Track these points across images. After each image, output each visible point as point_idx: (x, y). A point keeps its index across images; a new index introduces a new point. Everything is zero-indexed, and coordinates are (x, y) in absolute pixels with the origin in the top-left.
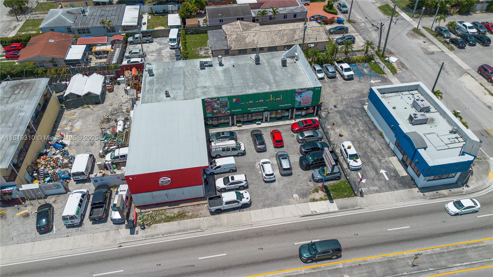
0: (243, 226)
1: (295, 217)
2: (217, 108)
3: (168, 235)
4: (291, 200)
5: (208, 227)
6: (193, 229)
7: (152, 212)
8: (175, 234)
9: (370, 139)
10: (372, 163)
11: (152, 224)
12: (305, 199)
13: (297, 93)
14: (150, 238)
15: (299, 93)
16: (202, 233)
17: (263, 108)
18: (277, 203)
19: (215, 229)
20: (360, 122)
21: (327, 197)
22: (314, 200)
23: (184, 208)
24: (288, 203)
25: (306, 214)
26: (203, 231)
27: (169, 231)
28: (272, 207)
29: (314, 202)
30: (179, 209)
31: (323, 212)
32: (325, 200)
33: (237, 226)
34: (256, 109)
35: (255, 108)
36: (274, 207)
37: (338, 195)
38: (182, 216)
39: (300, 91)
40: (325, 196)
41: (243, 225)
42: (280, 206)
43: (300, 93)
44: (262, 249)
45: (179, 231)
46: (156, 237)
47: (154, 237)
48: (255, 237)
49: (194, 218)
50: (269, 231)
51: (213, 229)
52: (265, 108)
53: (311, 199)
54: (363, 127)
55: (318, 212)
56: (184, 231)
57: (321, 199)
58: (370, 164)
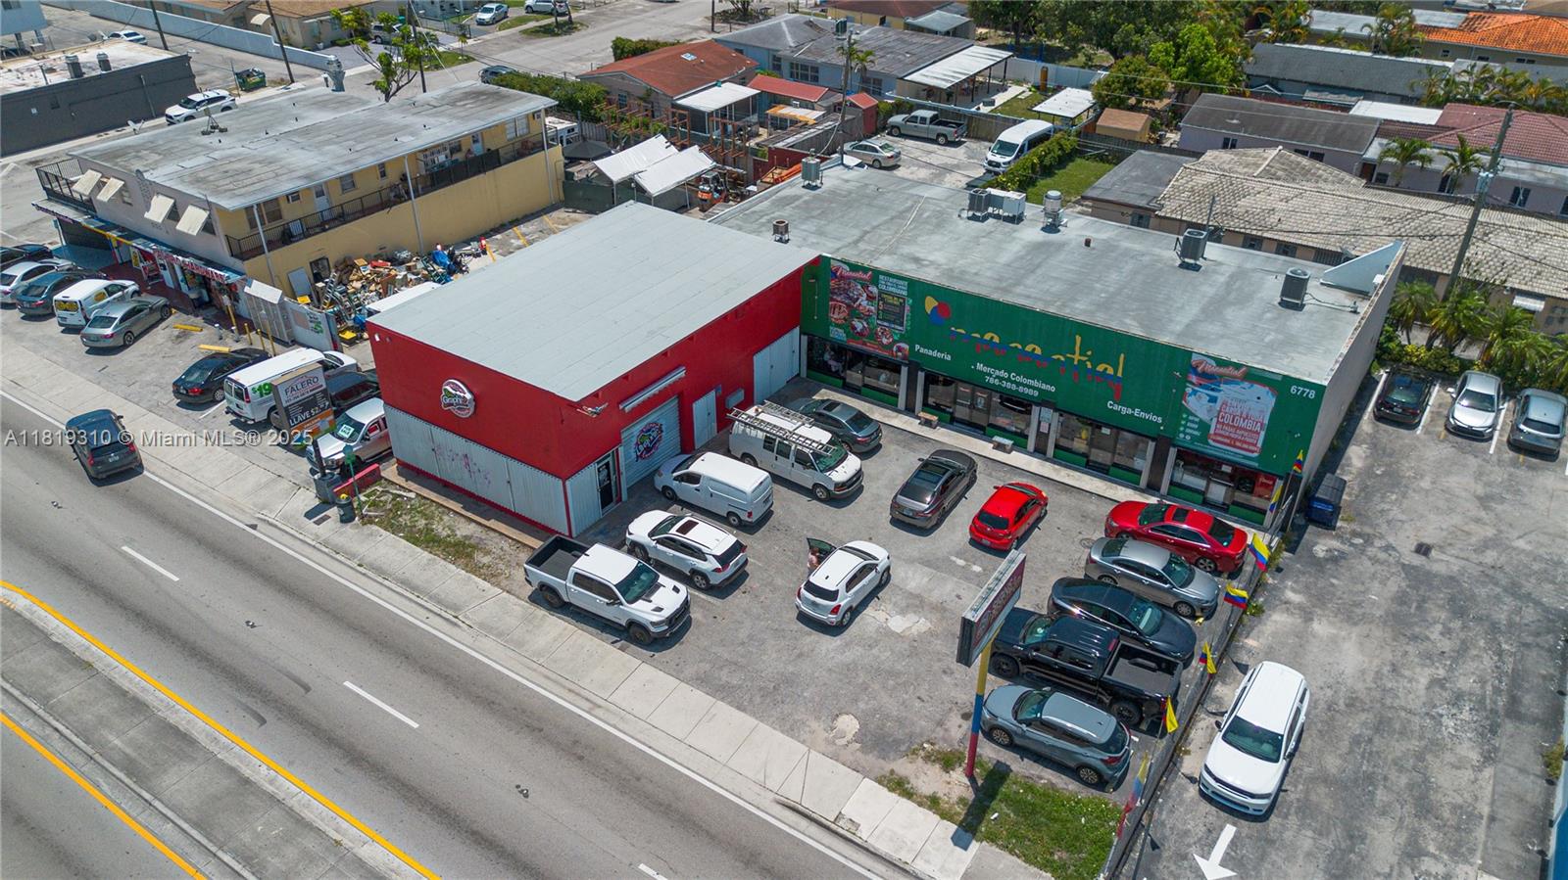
0: (570, 690)
1: (757, 789)
2: (866, 317)
3: (370, 573)
4: (814, 725)
5: (482, 625)
6: (439, 602)
7: (412, 495)
8: (386, 582)
9: (1467, 744)
10: (1355, 836)
11: (376, 524)
12: (871, 760)
13: (1197, 374)
14: (326, 550)
15: (1205, 375)
16: (447, 627)
17: (1035, 383)
18: (758, 699)
19: (489, 643)
20: (1488, 662)
21: (961, 811)
22: (899, 786)
23: (492, 534)
24: (791, 729)
25: (808, 804)
26: (455, 624)
27: (385, 567)
28: (722, 699)
29: (892, 790)
30: (480, 529)
31: (883, 848)
32: (945, 815)
33: (554, 676)
34: (1008, 380)
35: (1002, 374)
36: (730, 703)
37: (1021, 838)
38: (460, 551)
39: (1211, 367)
40: (962, 800)
41: (573, 687)
42: (753, 714)
43: (1210, 380)
44: (526, 796)
45: (404, 583)
46: (343, 559)
47: (338, 557)
48: (558, 746)
49: (479, 576)
50: (619, 762)
51: (484, 640)
52: (1044, 387)
53: (892, 772)
54: (1482, 681)
55: (864, 834)
56: (413, 588)
57: (933, 803)
58: (1337, 833)
